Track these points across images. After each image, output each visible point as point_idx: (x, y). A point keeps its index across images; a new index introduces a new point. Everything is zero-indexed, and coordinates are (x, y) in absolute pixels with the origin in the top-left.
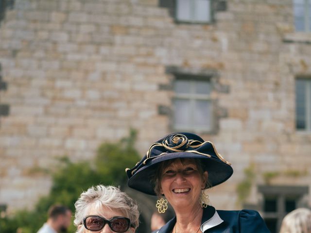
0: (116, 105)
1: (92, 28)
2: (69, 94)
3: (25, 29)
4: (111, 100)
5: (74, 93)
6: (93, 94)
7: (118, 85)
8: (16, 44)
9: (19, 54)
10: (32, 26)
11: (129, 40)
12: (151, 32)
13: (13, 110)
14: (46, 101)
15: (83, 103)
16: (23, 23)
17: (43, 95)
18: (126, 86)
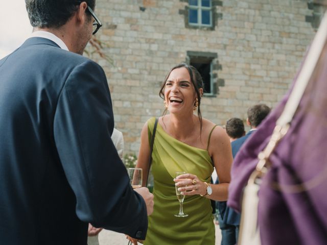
0: (287, 81)
1: (269, 33)
2: (258, 73)
3: (230, 32)
4: (284, 78)
5: (262, 73)
6: (273, 74)
7: (287, 68)
8: (225, 41)
9: (228, 47)
10: (234, 30)
11: (291, 41)
12: (303, 37)
13: (226, 82)
14: (246, 78)
15: (268, 79)
16: (228, 28)
17: (244, 74)
18: (292, 69)
